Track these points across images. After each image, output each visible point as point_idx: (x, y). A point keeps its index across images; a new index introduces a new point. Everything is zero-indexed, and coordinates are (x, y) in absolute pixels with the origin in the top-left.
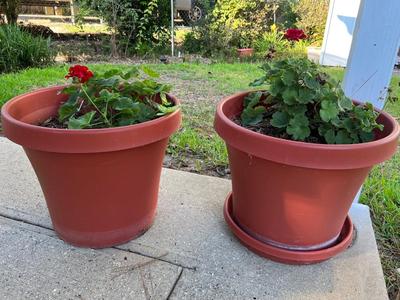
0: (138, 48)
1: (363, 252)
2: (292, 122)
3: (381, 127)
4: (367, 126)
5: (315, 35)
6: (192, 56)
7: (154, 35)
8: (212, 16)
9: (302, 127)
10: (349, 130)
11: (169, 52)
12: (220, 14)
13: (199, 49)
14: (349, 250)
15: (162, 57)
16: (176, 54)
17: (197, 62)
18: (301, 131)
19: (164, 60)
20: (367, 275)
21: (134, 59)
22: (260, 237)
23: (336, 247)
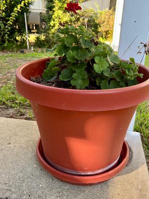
0: (6, 45)
1: (137, 168)
2: (74, 75)
3: (141, 75)
4: (131, 75)
5: (109, 35)
6: (40, 50)
7: (17, 38)
8: (50, 26)
9: (83, 79)
10: (118, 80)
11: (26, 47)
12: (54, 24)
13: (44, 45)
14: (127, 168)
15: (21, 50)
16: (30, 48)
17: (43, 52)
18: (82, 83)
19: (22, 52)
20: (140, 187)
21: (5, 52)
22: (59, 167)
23: (116, 169)
